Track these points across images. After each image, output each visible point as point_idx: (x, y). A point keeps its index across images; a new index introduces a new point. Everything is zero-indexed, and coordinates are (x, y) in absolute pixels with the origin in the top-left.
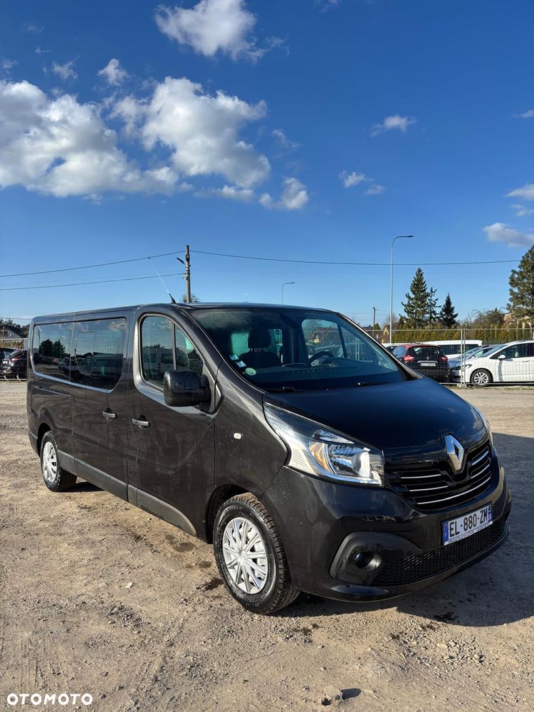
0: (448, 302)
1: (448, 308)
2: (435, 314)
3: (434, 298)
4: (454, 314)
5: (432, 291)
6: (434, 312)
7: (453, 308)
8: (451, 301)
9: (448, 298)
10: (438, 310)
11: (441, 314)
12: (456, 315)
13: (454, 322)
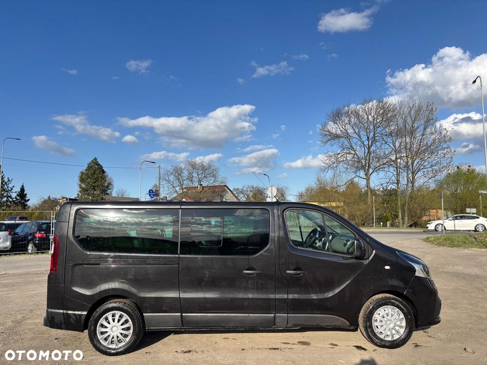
0: (22, 190)
1: (22, 194)
2: (12, 198)
3: (10, 186)
4: (27, 199)
5: (9, 180)
6: (10, 197)
7: (26, 195)
8: (25, 189)
9: (23, 186)
10: (14, 195)
11: (16, 198)
12: (28, 200)
13: (26, 205)
